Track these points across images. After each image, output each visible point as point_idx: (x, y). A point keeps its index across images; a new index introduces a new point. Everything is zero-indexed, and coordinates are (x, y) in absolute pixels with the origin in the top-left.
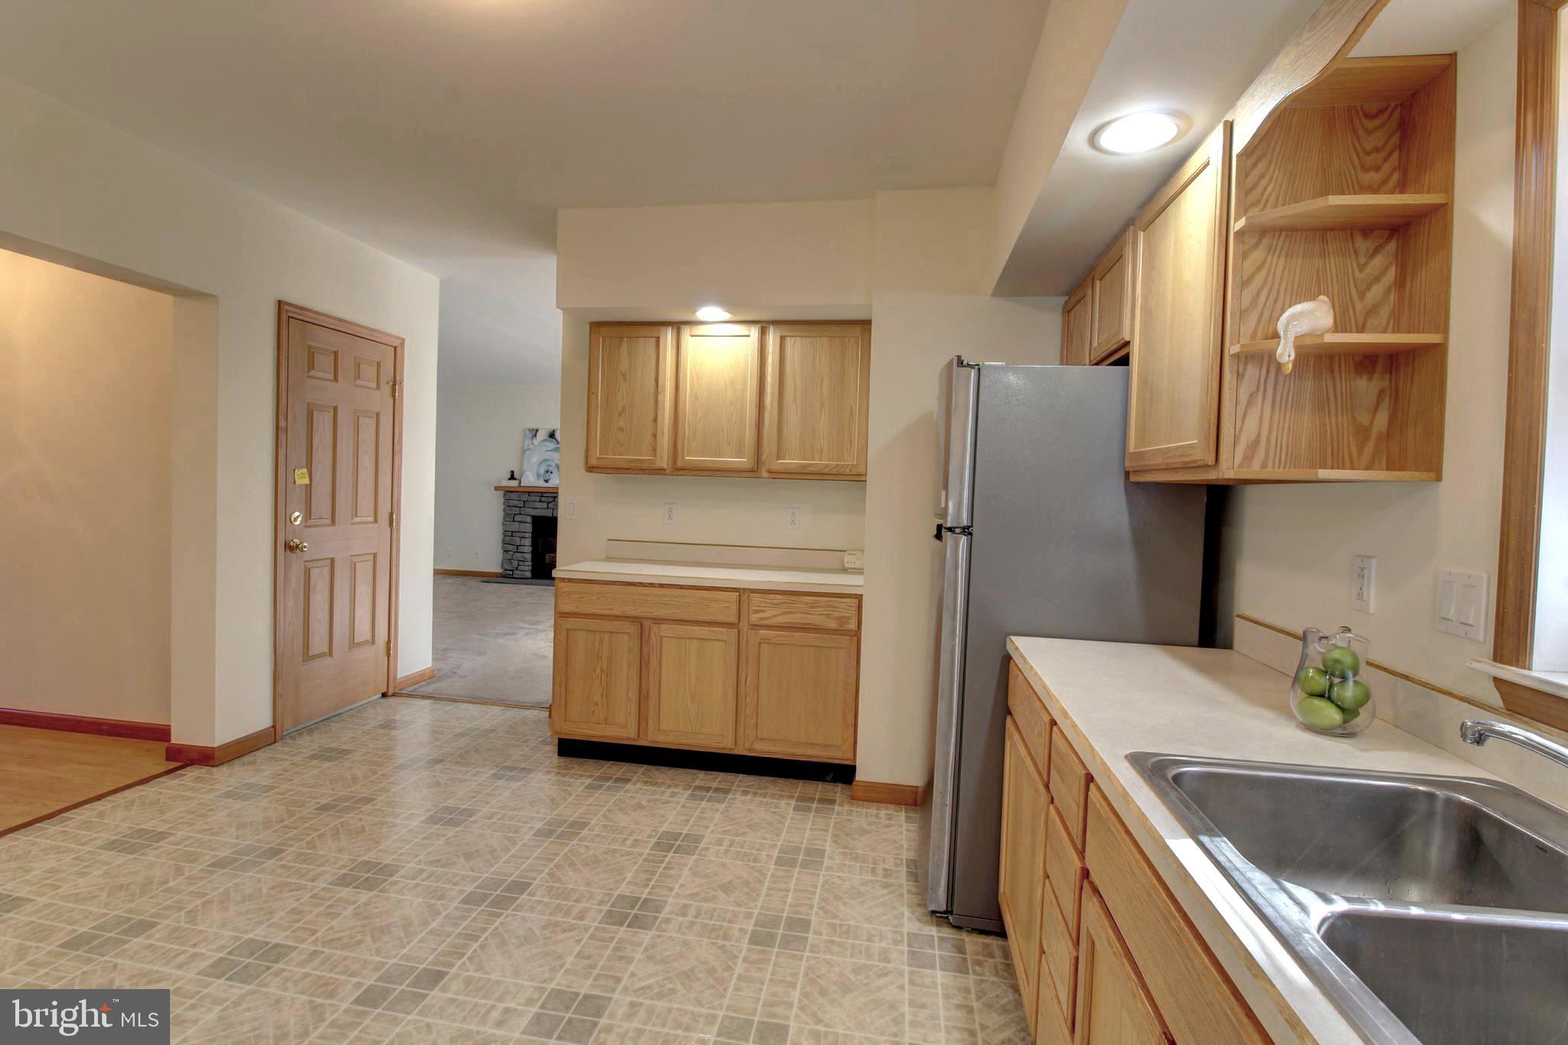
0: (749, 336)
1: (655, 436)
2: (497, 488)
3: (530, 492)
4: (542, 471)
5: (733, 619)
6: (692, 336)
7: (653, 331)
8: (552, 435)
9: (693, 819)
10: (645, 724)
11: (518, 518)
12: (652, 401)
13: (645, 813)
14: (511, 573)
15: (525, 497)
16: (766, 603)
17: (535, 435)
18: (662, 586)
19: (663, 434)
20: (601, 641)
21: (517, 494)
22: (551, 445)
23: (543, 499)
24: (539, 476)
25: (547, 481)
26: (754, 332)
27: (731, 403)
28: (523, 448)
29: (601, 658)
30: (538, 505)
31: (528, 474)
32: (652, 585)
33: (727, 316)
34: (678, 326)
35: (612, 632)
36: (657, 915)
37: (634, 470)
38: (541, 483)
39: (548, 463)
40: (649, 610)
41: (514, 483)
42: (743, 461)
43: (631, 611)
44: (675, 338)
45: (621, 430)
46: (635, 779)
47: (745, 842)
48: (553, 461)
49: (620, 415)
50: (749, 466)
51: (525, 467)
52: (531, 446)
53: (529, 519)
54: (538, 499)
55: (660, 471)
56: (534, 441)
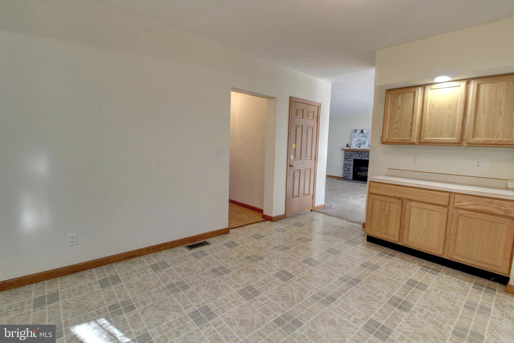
0: (460, 86)
1: (411, 130)
2: (342, 150)
3: (353, 151)
4: (358, 144)
5: (446, 204)
6: (431, 89)
7: (413, 90)
8: (362, 131)
9: (423, 278)
10: (402, 237)
11: (349, 159)
12: (411, 116)
13: (402, 270)
14: (346, 177)
15: (352, 153)
16: (463, 199)
17: (356, 132)
18: (412, 187)
19: (415, 129)
20: (386, 204)
21: (349, 152)
22: (362, 135)
23: (358, 153)
24: (357, 145)
25: (359, 147)
26: (463, 84)
27: (449, 115)
28: (352, 136)
29: (385, 211)
30: (356, 155)
31: (353, 145)
32: (408, 187)
33: (450, 79)
34: (424, 86)
35: (390, 202)
36: (410, 308)
37: (401, 143)
38: (358, 148)
39: (360, 141)
40: (406, 196)
41: (348, 148)
42: (454, 139)
43: (398, 195)
44: (423, 91)
45: (397, 128)
46: (397, 256)
47: (448, 293)
48: (362, 140)
49: (397, 123)
50: (457, 141)
51: (352, 142)
52: (355, 135)
53: (353, 160)
54: (356, 153)
55: (413, 144)
56: (356, 134)
